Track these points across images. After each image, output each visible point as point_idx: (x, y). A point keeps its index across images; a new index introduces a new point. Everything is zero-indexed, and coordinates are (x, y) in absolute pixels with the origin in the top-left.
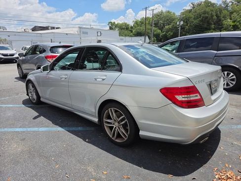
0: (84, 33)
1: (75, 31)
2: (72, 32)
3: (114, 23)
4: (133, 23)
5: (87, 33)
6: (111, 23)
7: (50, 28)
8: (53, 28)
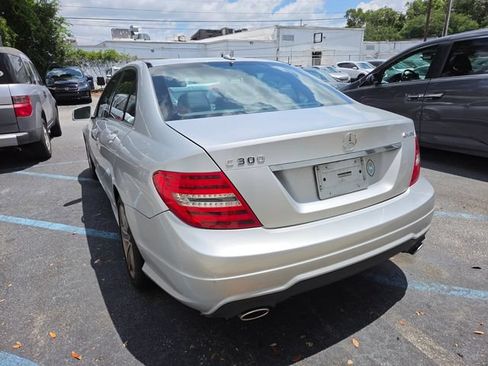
0: (286, 38)
1: (268, 34)
2: (262, 38)
3: (360, 10)
4: (407, 8)
5: (291, 38)
6: (352, 11)
7: (224, 31)
8: (230, 31)
